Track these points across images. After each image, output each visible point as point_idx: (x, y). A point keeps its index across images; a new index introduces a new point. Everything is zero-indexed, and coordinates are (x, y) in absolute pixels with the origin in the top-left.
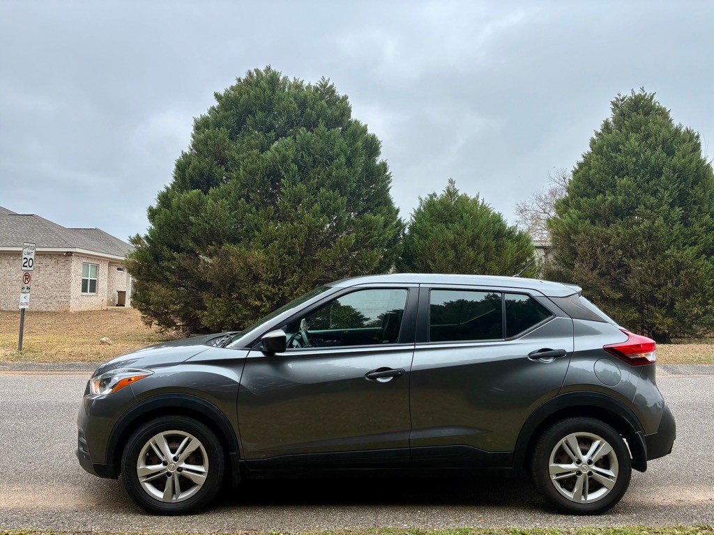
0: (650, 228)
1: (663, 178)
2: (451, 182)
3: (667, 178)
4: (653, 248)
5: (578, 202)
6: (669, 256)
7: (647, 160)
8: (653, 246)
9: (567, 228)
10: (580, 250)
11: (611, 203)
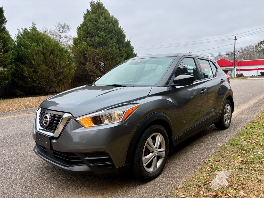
0: (111, 51)
1: (113, 34)
2: (33, 24)
3: (114, 34)
4: (112, 58)
5: (85, 40)
6: (117, 61)
7: (108, 27)
8: (112, 57)
9: (84, 49)
10: (89, 58)
11: (98, 41)
